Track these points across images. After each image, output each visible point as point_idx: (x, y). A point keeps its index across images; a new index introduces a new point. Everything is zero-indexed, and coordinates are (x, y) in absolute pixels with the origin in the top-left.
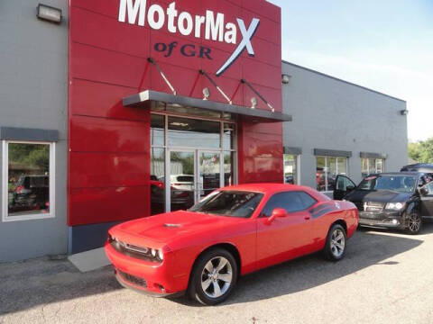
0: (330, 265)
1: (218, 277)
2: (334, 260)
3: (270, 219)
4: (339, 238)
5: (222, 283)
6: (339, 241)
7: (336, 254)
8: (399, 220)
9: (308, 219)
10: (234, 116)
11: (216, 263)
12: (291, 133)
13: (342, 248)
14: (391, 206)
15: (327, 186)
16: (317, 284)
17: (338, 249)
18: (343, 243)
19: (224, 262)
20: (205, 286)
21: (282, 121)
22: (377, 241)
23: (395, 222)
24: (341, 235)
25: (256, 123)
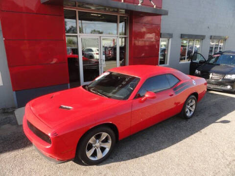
0: (184, 123)
1: (100, 145)
2: (187, 118)
3: (143, 99)
4: (192, 104)
5: (103, 149)
6: (192, 106)
7: (189, 114)
8: (232, 86)
9: (172, 95)
10: (127, 11)
11: (98, 137)
12: (166, 24)
13: (193, 110)
14: (228, 77)
15: (186, 56)
16: (173, 143)
17: (190, 111)
18: (194, 107)
19: (104, 135)
20: (89, 154)
21: (161, 15)
22: (216, 100)
23: (229, 87)
24: (194, 102)
25: (142, 16)
